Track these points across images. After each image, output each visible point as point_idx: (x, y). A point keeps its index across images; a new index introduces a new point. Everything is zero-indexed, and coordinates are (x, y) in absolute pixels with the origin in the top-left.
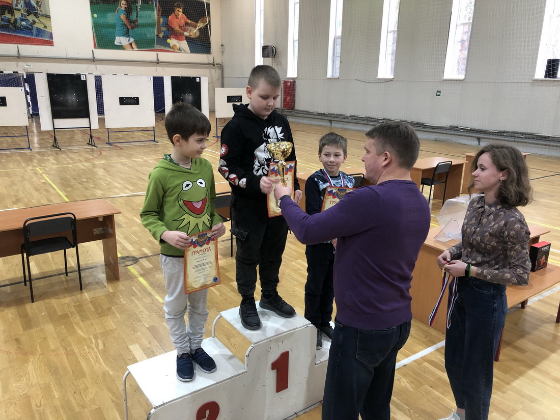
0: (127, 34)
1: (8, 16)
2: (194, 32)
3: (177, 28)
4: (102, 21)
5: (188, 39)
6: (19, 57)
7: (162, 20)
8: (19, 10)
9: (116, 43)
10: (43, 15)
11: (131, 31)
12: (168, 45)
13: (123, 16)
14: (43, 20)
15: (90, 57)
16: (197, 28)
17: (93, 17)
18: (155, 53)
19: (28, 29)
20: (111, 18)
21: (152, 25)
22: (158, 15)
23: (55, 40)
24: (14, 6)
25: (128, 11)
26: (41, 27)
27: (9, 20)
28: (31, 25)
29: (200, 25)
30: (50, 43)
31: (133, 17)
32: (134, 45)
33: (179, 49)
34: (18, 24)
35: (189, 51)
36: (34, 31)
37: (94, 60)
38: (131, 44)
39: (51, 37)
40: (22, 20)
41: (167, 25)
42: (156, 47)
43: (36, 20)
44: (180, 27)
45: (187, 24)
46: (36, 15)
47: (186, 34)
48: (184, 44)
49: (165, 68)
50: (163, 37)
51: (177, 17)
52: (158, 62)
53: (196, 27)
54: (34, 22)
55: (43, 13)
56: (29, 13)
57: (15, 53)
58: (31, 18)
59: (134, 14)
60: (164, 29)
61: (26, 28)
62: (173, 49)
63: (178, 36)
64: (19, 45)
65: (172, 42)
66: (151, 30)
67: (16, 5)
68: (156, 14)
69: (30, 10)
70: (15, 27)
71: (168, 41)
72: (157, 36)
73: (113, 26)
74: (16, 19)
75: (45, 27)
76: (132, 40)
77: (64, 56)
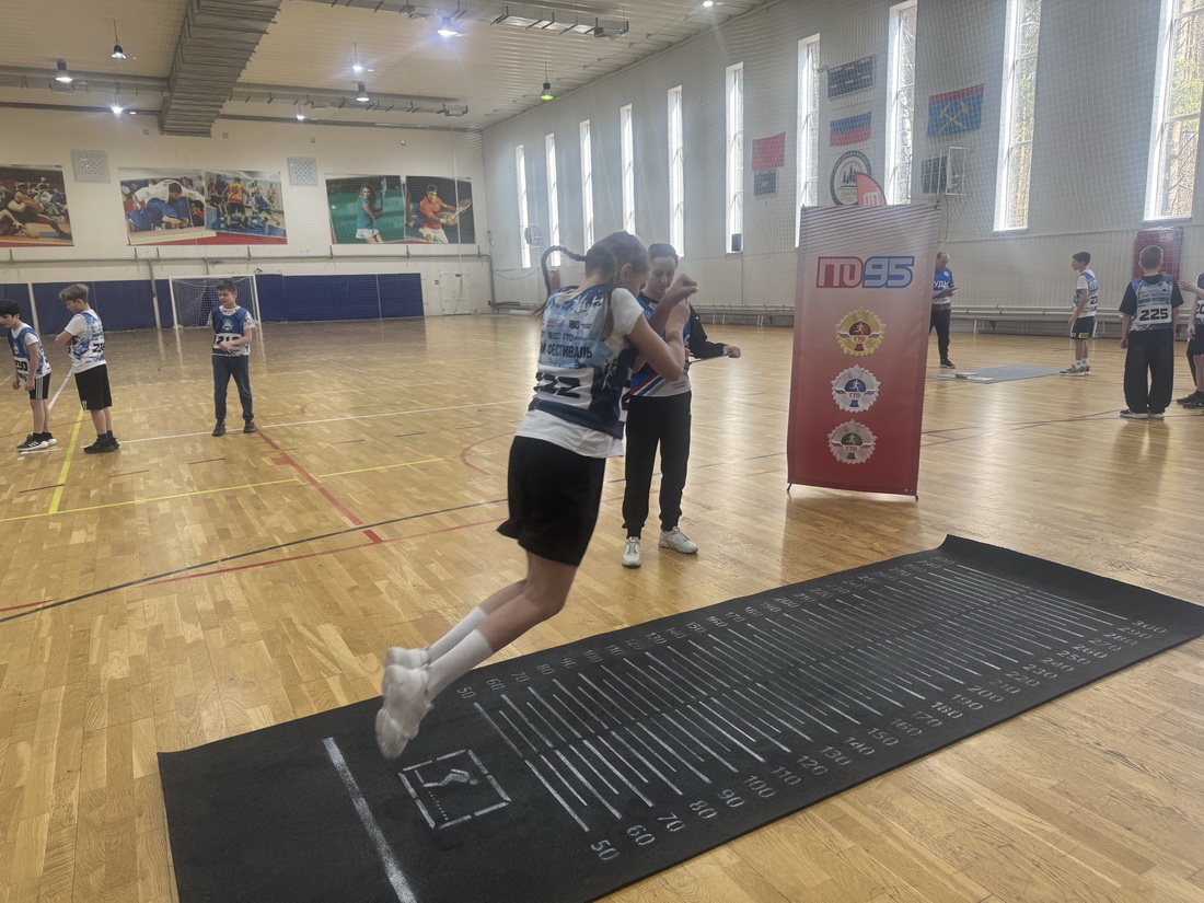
0: (370, 226)
1: (239, 215)
2: (453, 218)
3: (431, 215)
4: (340, 212)
5: (446, 227)
6: (249, 259)
7: (411, 206)
8: (250, 207)
9: (357, 236)
10: (275, 212)
11: (375, 221)
12: (421, 235)
13: (365, 206)
15: (328, 254)
16: (457, 213)
17: (331, 209)
18: (405, 245)
19: (260, 228)
20: (351, 208)
21: (400, 213)
22: (407, 200)
23: (288, 237)
24: (245, 204)
25: (372, 199)
26: (274, 224)
27: (240, 218)
28: (263, 222)
29: (460, 209)
30: (284, 242)
31: (378, 205)
32: (379, 238)
33: (435, 240)
34: (249, 223)
35: (447, 241)
37: (331, 257)
38: (375, 237)
39: (285, 235)
40: (253, 218)
41: (418, 211)
42: (406, 238)
43: (269, 217)
44: (435, 213)
45: (442, 209)
46: (268, 212)
47: (442, 221)
48: (441, 233)
49: (419, 263)
50: (415, 226)
51: (430, 202)
52: (408, 256)
53: (454, 212)
54: (266, 219)
55: (276, 208)
56: (261, 210)
57: (245, 254)
58: (263, 215)
59: (379, 202)
60: (414, 216)
61: (258, 226)
62: (427, 240)
63: (432, 224)
64: (250, 246)
65: (426, 231)
66: (400, 218)
67: (247, 203)
68: (404, 200)
69: (262, 206)
70: (246, 225)
71: (421, 230)
72: (407, 225)
73: (354, 218)
74: (246, 219)
75: (278, 224)
76: (376, 232)
77: (299, 254)
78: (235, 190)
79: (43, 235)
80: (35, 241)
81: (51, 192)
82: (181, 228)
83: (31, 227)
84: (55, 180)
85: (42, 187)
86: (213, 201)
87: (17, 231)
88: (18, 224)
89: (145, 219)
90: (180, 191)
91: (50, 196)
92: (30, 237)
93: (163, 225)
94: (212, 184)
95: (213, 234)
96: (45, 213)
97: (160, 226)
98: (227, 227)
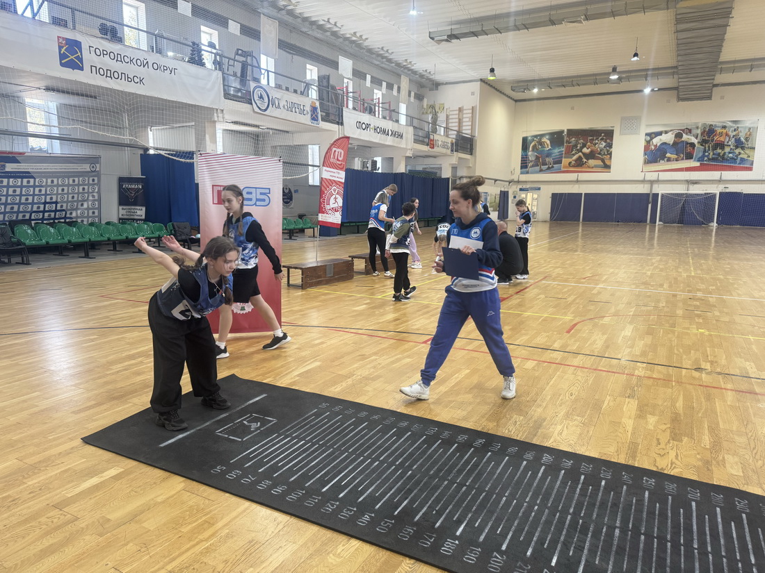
1: (719, 151)
6: (720, 181)
8: (730, 145)
14: (747, 151)
19: (734, 160)
23: (754, 166)
24: (726, 143)
26: (745, 156)
27: (719, 153)
28: (737, 156)
36: (738, 161)
39: (752, 164)
40: (730, 153)
43: (742, 152)
46: (743, 148)
54: (740, 153)
55: (749, 146)
56: (737, 147)
57: (718, 178)
58: (737, 151)
61: (732, 158)
64: (722, 172)
67: (728, 142)
69: (739, 144)
74: (724, 154)
77: (760, 178)
78: (721, 134)
79: (596, 166)
80: (592, 170)
81: (605, 142)
82: (677, 160)
83: (592, 162)
84: (608, 135)
85: (602, 139)
86: (703, 142)
87: (583, 164)
88: (585, 160)
89: (655, 155)
90: (681, 136)
91: (604, 144)
92: (589, 167)
93: (666, 159)
94: (704, 131)
95: (698, 164)
96: (600, 154)
97: (663, 160)
98: (709, 159)
